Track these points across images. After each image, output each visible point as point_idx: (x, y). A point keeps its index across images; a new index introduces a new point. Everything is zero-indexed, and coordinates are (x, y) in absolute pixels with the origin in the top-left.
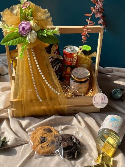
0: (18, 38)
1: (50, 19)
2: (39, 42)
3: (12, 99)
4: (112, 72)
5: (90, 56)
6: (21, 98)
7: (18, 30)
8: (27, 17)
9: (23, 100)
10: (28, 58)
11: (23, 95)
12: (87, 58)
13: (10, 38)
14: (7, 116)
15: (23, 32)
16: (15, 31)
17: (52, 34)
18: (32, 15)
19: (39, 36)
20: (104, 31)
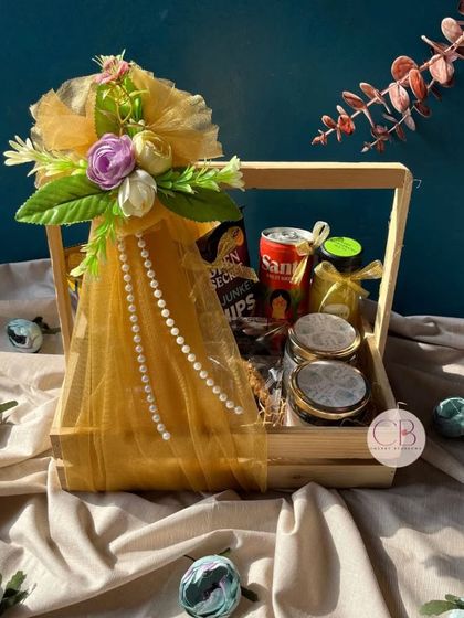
0: (84, 200)
1: (213, 133)
2: (166, 214)
3: (57, 428)
4: (436, 332)
5: (359, 276)
6: (91, 425)
7: (83, 168)
8: (122, 122)
9: (98, 433)
10: (124, 273)
11: (98, 415)
12: (349, 282)
13: (52, 197)
14: (42, 486)
15: (102, 176)
16: (73, 174)
17: (214, 184)
18: (140, 114)
19: (166, 193)
20: (415, 184)
